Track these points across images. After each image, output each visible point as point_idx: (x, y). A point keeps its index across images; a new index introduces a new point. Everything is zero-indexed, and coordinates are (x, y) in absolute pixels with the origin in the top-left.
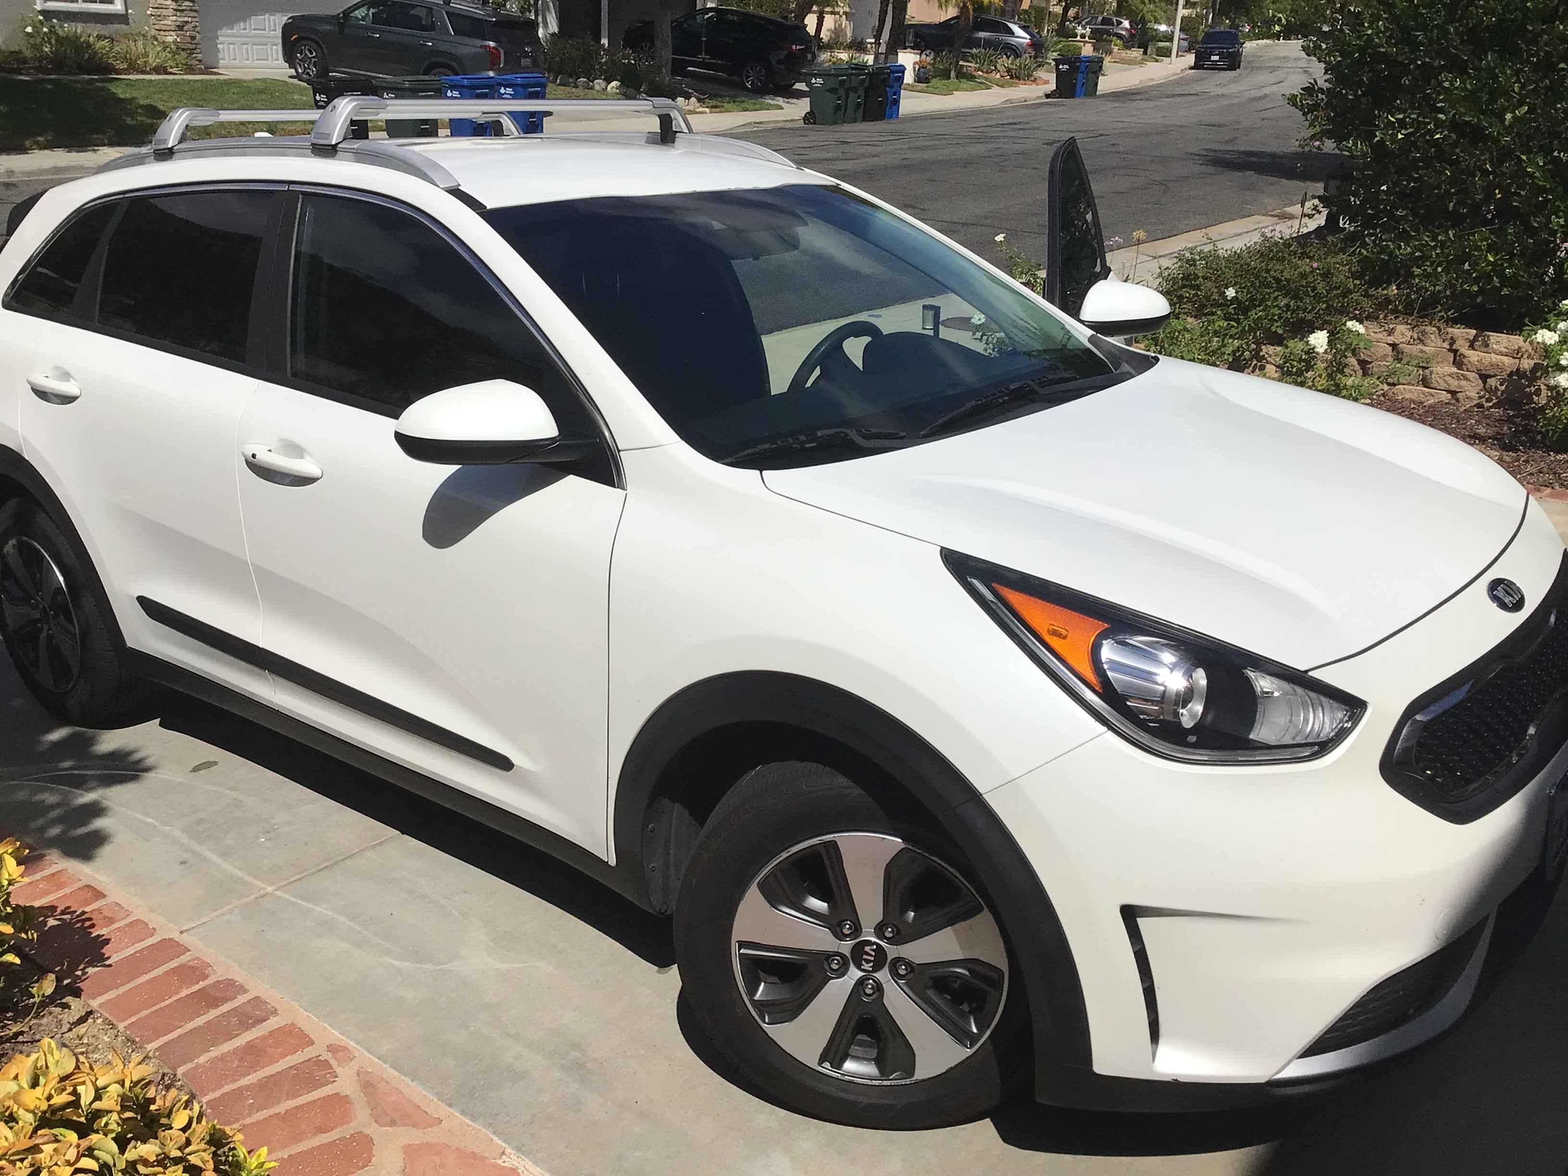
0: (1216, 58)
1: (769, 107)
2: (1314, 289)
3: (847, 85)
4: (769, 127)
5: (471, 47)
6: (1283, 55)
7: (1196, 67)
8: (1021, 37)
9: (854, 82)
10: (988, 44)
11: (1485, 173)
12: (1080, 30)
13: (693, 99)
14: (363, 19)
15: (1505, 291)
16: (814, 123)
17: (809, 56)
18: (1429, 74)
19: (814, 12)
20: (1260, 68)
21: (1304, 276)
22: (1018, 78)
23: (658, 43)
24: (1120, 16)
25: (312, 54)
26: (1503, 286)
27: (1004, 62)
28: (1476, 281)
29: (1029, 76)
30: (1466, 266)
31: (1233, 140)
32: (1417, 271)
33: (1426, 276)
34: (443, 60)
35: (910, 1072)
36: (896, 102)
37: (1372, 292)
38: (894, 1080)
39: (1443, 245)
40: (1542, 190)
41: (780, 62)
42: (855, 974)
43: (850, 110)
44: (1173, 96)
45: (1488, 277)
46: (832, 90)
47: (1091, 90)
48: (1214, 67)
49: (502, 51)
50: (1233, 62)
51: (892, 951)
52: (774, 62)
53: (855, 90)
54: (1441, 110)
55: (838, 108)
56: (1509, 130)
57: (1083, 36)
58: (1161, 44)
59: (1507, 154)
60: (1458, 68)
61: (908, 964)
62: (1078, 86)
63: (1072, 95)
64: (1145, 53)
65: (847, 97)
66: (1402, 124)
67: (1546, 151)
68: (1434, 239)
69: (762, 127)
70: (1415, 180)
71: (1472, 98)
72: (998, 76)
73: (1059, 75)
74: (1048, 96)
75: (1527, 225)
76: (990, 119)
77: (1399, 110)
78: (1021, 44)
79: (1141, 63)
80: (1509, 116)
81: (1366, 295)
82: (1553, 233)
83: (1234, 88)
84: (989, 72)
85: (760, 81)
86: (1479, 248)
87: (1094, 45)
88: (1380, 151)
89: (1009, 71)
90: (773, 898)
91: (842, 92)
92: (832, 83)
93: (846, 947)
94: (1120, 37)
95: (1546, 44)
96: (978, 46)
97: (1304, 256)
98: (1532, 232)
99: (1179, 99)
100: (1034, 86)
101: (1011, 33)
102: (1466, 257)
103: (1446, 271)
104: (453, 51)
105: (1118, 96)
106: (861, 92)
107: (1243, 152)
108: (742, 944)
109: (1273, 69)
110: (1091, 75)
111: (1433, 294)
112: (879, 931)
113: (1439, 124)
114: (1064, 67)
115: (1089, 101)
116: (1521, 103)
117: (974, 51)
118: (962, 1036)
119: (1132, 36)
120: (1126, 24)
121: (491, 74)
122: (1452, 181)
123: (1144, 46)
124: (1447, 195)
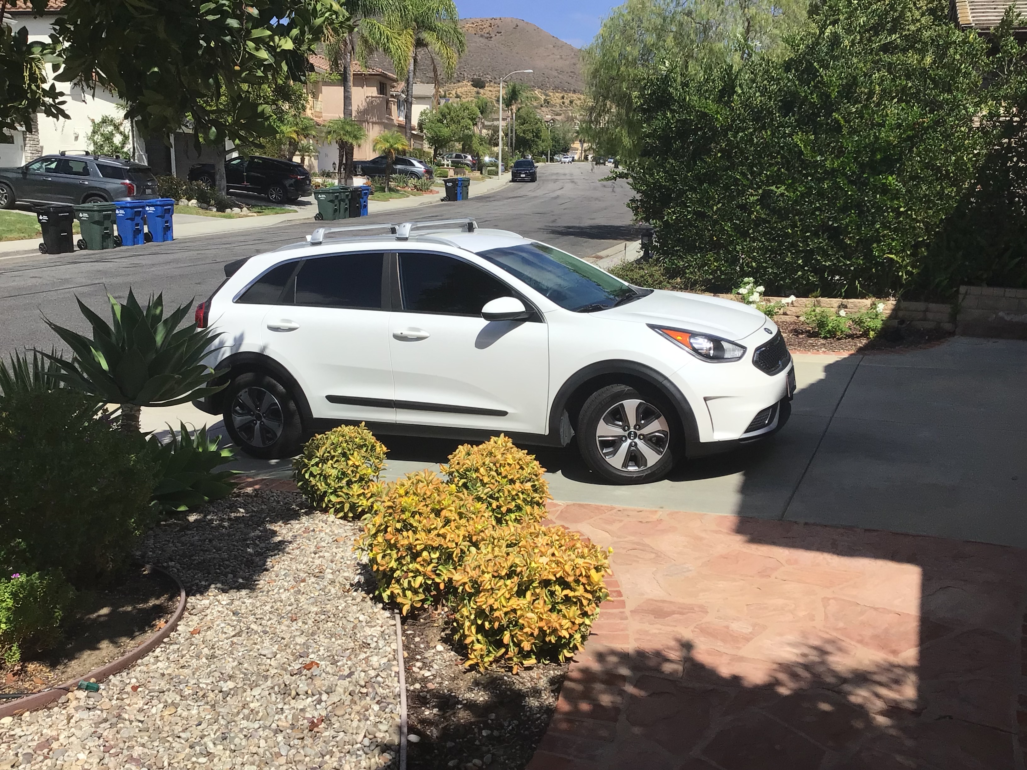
0: (524, 176)
1: (289, 212)
2: (647, 282)
3: (339, 198)
4: (298, 222)
5: (114, 184)
6: (555, 172)
7: (513, 181)
8: (419, 167)
9: (343, 196)
10: (401, 172)
11: (709, 230)
12: (445, 162)
13: (245, 209)
14: (38, 169)
15: (723, 277)
16: (322, 219)
17: (308, 182)
18: (682, 193)
19: (298, 155)
20: (548, 180)
21: (642, 277)
22: (421, 190)
23: (218, 177)
24: (466, 153)
25: (3, 191)
26: (721, 275)
27: (412, 181)
28: (711, 274)
29: (428, 189)
30: (706, 268)
31: (554, 221)
32: (688, 271)
33: (691, 273)
34: (95, 192)
35: (646, 466)
36: (366, 206)
37: (670, 281)
38: (642, 468)
39: (696, 259)
40: (731, 236)
41: (291, 185)
42: (629, 441)
43: (342, 210)
44: (510, 198)
45: (715, 271)
46: (331, 201)
47: (465, 196)
48: (523, 181)
49: (135, 186)
50: (532, 178)
51: (638, 433)
52: (287, 185)
53: (343, 200)
54: (689, 207)
55: (335, 210)
56: (716, 213)
57: (448, 165)
58: (489, 168)
59: (716, 222)
60: (693, 190)
61: (643, 435)
62: (458, 195)
63: (455, 199)
64: (481, 173)
65: (340, 204)
66: (674, 213)
67: (731, 220)
68: (692, 257)
69: (293, 223)
70: (682, 235)
71: (700, 201)
72: (410, 189)
73: (447, 188)
74: (442, 200)
75: (727, 249)
76: (421, 214)
77: (672, 207)
78: (420, 171)
79: (483, 179)
80: (715, 208)
81: (668, 282)
82: (738, 252)
83: (539, 193)
84: (404, 187)
85: (280, 197)
86: (710, 260)
87: (454, 170)
88: (666, 223)
89: (415, 187)
90: (607, 422)
91: (337, 202)
92: (331, 197)
93: (626, 434)
94: (467, 165)
95: (726, 179)
96: (395, 173)
97: (640, 268)
98: (730, 252)
99: (514, 200)
100: (431, 195)
101: (413, 165)
102: (706, 264)
103: (699, 270)
104: (103, 186)
105: (479, 199)
106: (347, 201)
107: (565, 227)
108: (599, 437)
109: (556, 181)
110: (464, 188)
111: (695, 280)
112: (635, 428)
113: (689, 212)
114: (450, 184)
115: (466, 202)
116: (719, 203)
117: (394, 176)
118: (659, 452)
119: (474, 164)
120: (469, 157)
121: (128, 199)
122: (697, 234)
123: (480, 170)
124: (695, 241)
